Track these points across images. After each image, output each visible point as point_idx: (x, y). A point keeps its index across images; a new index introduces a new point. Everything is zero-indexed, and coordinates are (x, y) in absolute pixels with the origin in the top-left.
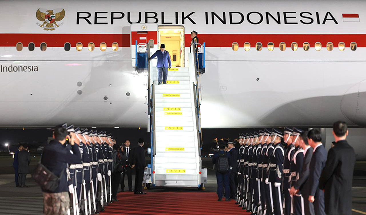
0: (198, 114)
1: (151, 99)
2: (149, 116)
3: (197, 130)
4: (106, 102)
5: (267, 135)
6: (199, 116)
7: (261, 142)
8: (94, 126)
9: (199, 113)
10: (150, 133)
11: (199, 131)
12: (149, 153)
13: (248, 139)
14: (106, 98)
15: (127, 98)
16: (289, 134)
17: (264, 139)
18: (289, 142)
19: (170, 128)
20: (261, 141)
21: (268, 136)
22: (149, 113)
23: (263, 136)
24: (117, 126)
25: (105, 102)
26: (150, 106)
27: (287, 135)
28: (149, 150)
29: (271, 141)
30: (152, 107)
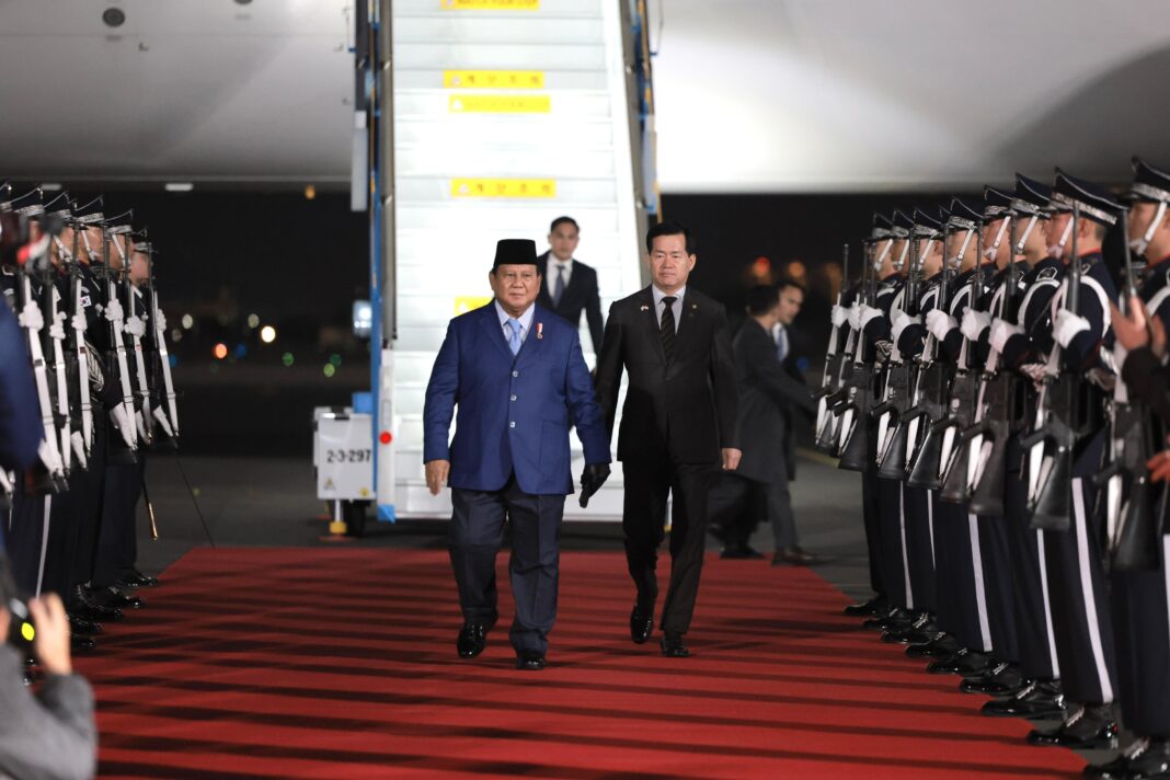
0: (640, 105)
1: (370, 19)
2: (361, 117)
3: (636, 200)
4: (116, 38)
5: (1030, 215)
6: (648, 119)
7: (993, 257)
8: (48, 174)
9: (647, 100)
10: (363, 217)
11: (644, 202)
12: (362, 334)
13: (923, 242)
14: (114, 17)
15: (240, 17)
16: (1157, 202)
17: (1013, 235)
18: (1158, 250)
19: (481, 187)
20: (993, 252)
21: (1035, 218)
22: (361, 103)
23: (1008, 219)
24: (180, 174)
25: (111, 38)
26: (368, 58)
27: (1148, 209)
28: (363, 317)
29: (1049, 244)
30: (379, 66)
